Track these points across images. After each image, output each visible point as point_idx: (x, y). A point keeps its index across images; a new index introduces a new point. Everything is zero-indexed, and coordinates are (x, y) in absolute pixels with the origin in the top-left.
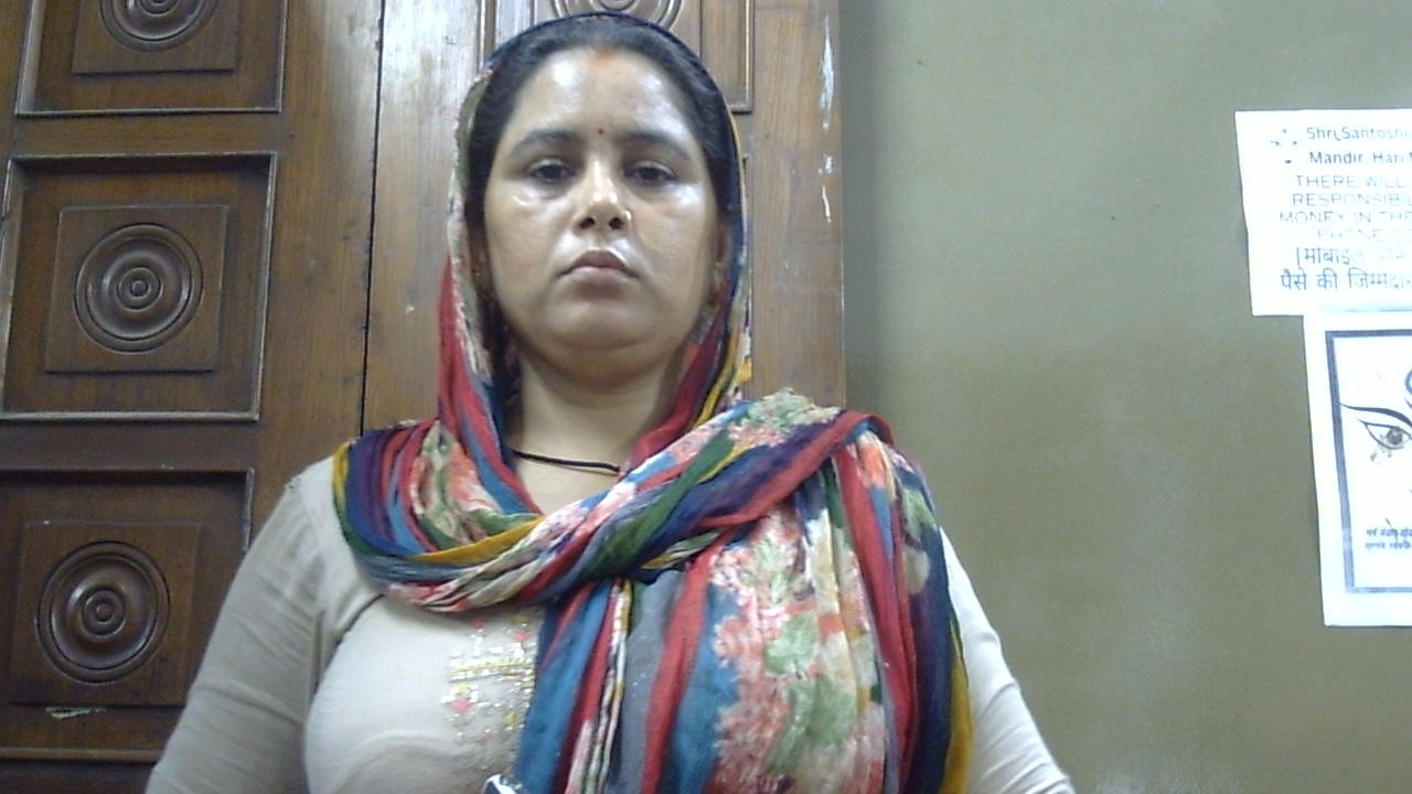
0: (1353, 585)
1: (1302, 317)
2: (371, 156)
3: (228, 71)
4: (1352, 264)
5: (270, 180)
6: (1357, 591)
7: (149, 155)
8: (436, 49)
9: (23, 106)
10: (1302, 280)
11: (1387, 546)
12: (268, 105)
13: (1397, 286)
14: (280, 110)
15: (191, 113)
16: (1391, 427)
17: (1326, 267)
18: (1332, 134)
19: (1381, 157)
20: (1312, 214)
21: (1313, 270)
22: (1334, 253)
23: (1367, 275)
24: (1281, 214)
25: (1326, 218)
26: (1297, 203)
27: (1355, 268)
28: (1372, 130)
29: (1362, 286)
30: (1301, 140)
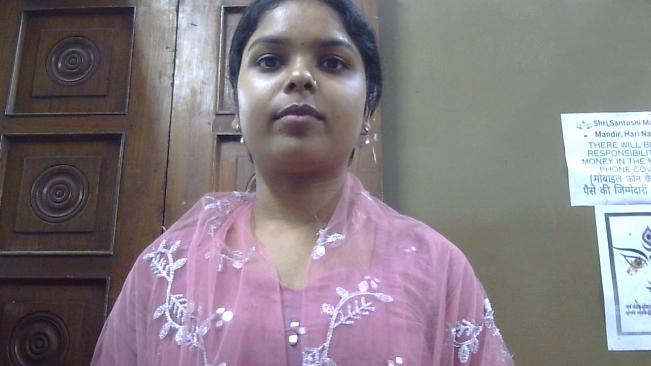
0: (621, 331)
2: (168, 134)
3: (103, 96)
4: (616, 182)
5: (121, 145)
6: (623, 334)
7: (67, 133)
8: (198, 86)
9: (9, 111)
10: (593, 190)
11: (636, 313)
12: (122, 111)
13: (637, 193)
14: (127, 114)
15: (86, 115)
16: (637, 258)
17: (604, 183)
18: (605, 124)
19: (628, 134)
20: (597, 159)
21: (598, 185)
22: (608, 177)
23: (623, 188)
24: (583, 160)
25: (603, 162)
26: (590, 155)
27: (618, 184)
28: (624, 122)
29: (621, 192)
30: (591, 127)
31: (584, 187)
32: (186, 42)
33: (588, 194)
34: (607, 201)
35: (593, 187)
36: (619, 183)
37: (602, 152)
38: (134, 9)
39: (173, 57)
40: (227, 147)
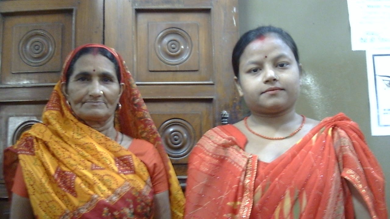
1: (365, 51)
5: (74, 16)
6: (381, 126)
11: (389, 114)
16: (389, 81)
31: (360, 38)
33: (363, 43)
40: (141, 16)
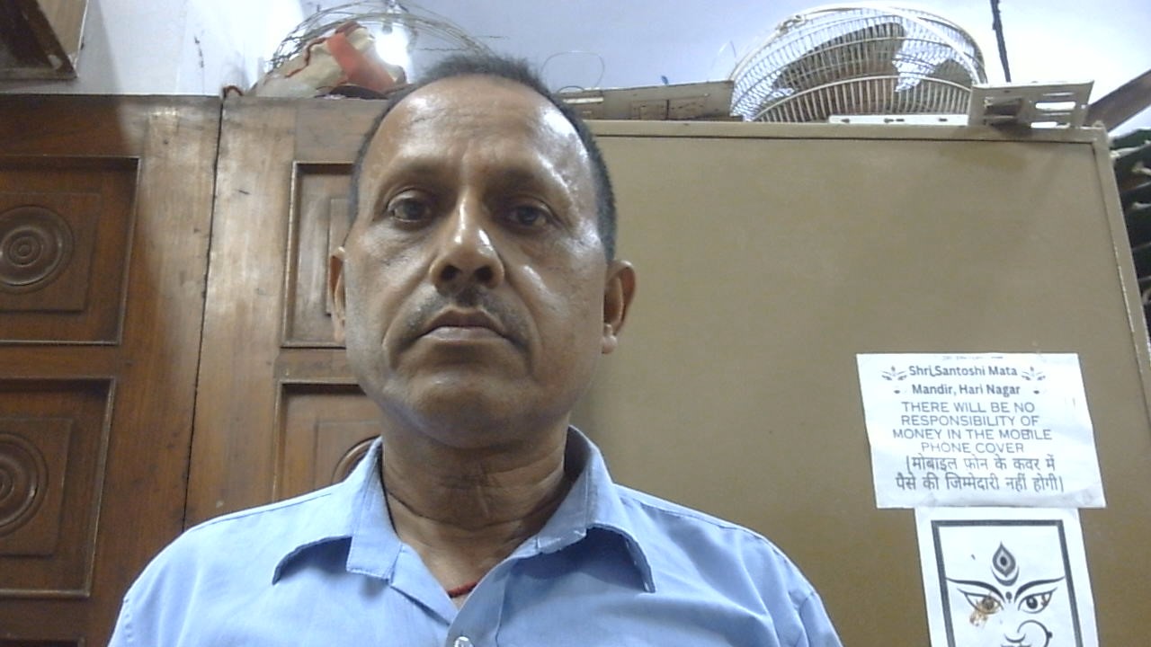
1: (912, 511)
2: (193, 381)
4: (948, 470)
5: (109, 399)
7: (8, 377)
8: (249, 298)
10: (912, 481)
12: (109, 340)
13: (982, 487)
14: (121, 343)
15: (45, 345)
16: (985, 596)
17: (927, 471)
18: (928, 372)
19: (965, 389)
20: (916, 431)
21: (920, 474)
22: (934, 461)
23: (959, 478)
24: (894, 431)
25: (927, 434)
26: (905, 423)
27: (952, 473)
28: (958, 369)
29: (956, 486)
30: (905, 376)
31: (897, 476)
32: (229, 222)
33: (904, 488)
34: (935, 501)
35: (910, 476)
36: (954, 470)
37: (924, 418)
38: (137, 163)
39: (207, 248)
40: (299, 404)
